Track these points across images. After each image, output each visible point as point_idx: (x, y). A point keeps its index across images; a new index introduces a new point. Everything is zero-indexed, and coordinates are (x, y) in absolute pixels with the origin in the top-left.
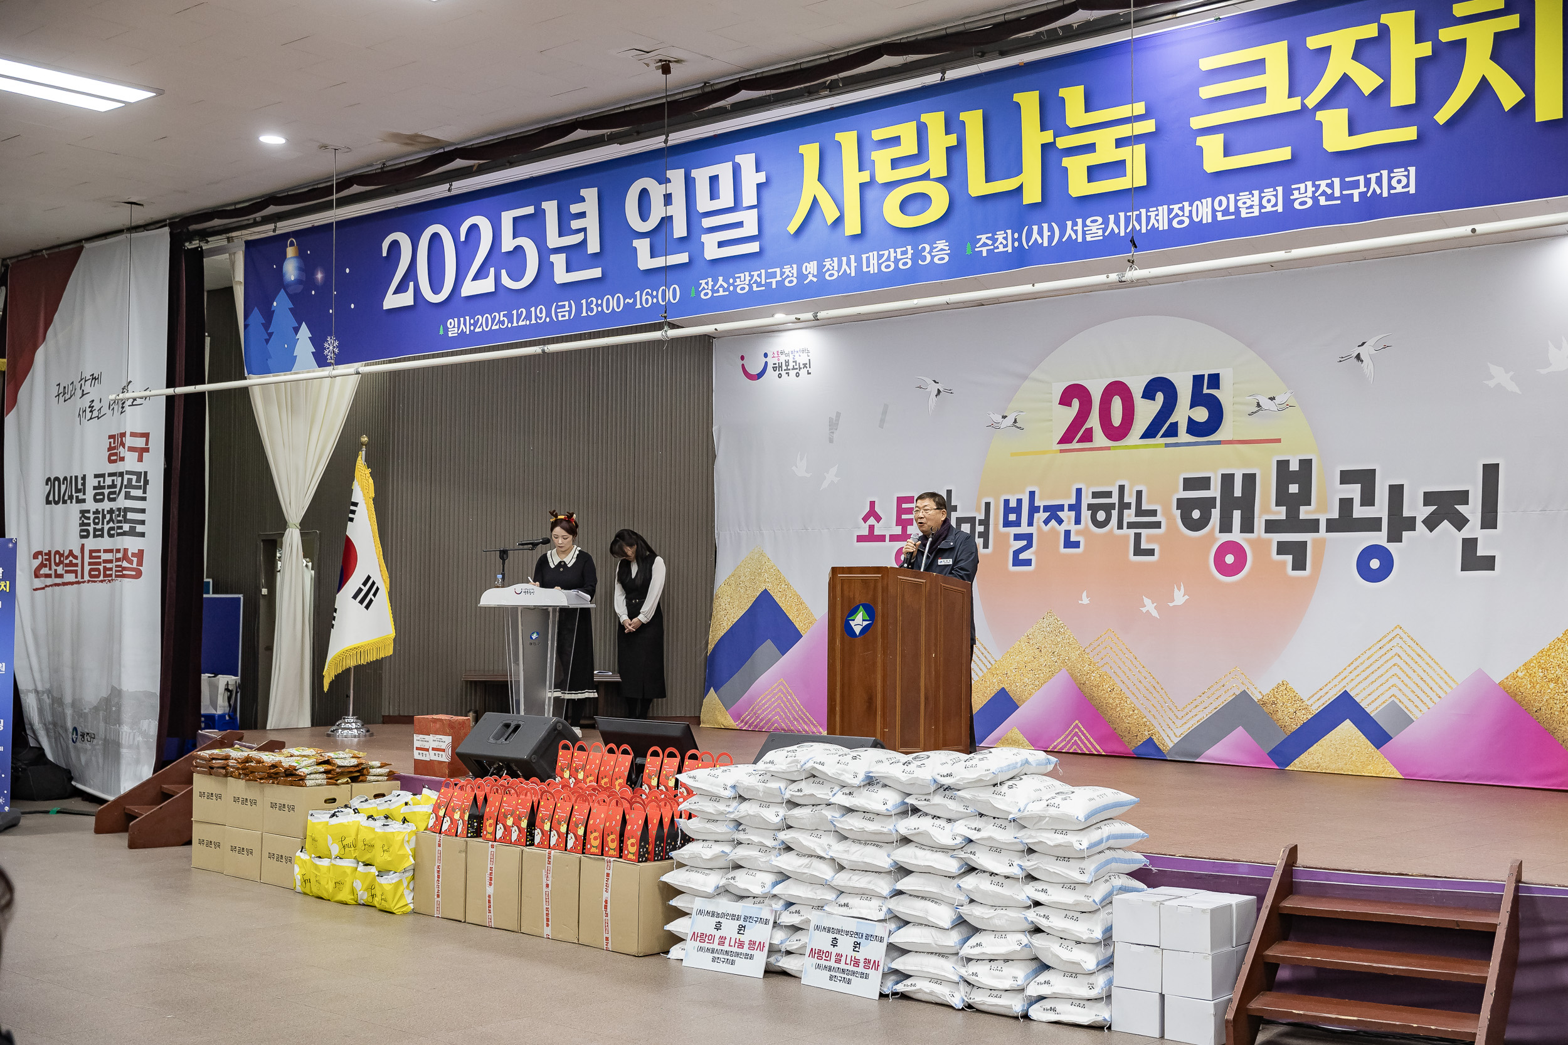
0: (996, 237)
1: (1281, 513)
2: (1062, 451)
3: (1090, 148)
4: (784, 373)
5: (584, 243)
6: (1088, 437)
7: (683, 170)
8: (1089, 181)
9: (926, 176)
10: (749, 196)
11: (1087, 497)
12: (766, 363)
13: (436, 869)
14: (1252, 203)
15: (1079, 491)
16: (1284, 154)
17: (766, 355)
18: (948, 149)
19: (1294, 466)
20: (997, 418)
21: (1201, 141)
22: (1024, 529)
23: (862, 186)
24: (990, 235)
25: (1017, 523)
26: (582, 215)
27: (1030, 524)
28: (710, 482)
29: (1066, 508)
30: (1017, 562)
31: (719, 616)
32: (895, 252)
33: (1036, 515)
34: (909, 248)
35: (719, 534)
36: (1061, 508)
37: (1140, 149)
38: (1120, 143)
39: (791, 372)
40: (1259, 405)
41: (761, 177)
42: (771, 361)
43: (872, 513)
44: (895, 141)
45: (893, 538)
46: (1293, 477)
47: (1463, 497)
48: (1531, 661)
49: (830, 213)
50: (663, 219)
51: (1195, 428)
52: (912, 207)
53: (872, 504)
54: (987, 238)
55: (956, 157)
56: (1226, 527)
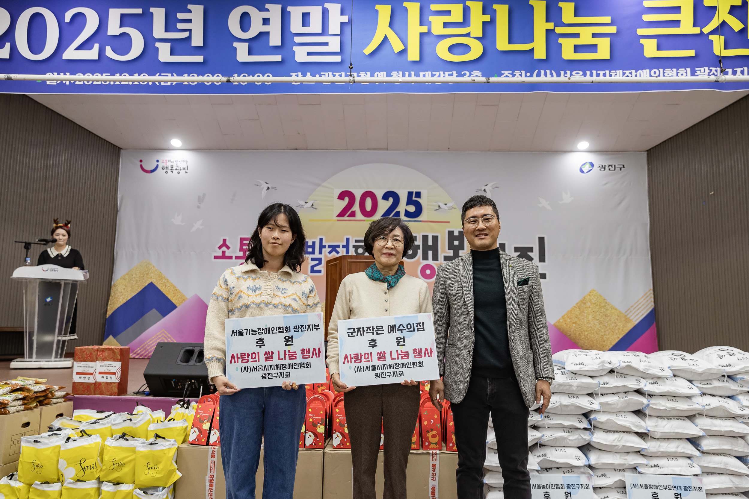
0: (514, 73)
1: (451, 253)
2: (338, 220)
3: (577, 35)
4: (169, 171)
5: (189, 38)
6: (353, 214)
7: (280, 6)
8: (575, 52)
9: (468, 35)
10: (334, 27)
11: (352, 242)
12: (157, 166)
13: (207, 479)
14: (672, 75)
15: (348, 240)
16: (691, 53)
17: (158, 161)
18: (484, 23)
19: (456, 233)
20: (303, 203)
21: (642, 41)
22: (317, 255)
23: (422, 34)
24: (511, 72)
25: (313, 253)
26: (189, 21)
27: (320, 253)
28: (114, 224)
29: (341, 246)
30: (313, 271)
31: (116, 296)
32: (444, 74)
33: (324, 250)
34: (454, 72)
35: (117, 253)
36: (338, 246)
37: (607, 40)
38: (594, 35)
39: (174, 171)
40: (439, 206)
41: (345, 19)
42: (161, 165)
43: (224, 244)
44: (448, 13)
45: (237, 258)
46: (456, 238)
47: (531, 249)
48: (565, 315)
49: (397, 46)
50: (261, 33)
51: (408, 214)
52: (456, 50)
53: (225, 241)
54: (508, 73)
55: (489, 28)
56: (425, 257)
